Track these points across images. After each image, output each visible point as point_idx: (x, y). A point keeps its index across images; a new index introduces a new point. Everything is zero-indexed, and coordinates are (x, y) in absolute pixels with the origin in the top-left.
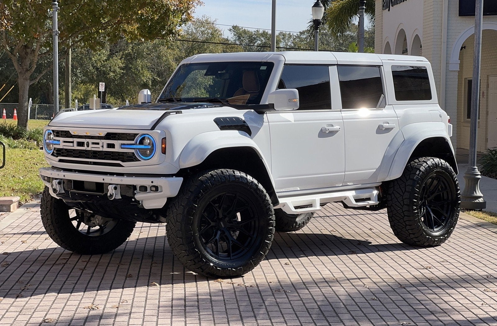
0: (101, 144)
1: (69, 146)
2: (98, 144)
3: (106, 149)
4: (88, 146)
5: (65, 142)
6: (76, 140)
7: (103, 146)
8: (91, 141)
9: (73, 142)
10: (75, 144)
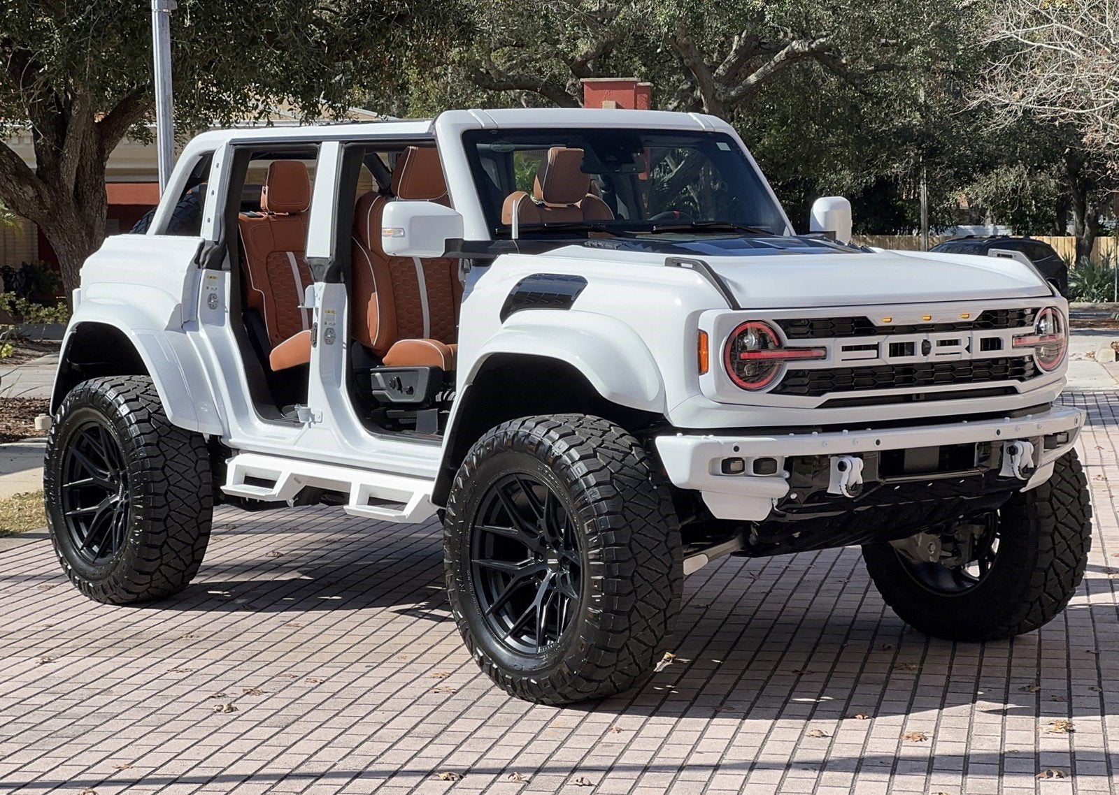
0: (965, 344)
1: (865, 359)
2: (956, 342)
3: (978, 354)
4: (926, 351)
5: (846, 349)
6: (886, 341)
7: (969, 347)
8: (933, 338)
9: (876, 347)
10: (885, 350)
